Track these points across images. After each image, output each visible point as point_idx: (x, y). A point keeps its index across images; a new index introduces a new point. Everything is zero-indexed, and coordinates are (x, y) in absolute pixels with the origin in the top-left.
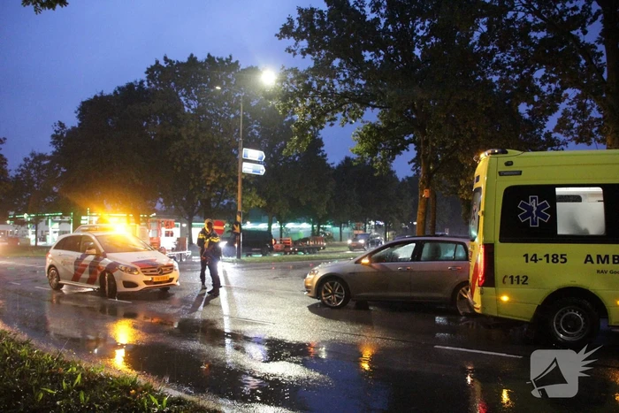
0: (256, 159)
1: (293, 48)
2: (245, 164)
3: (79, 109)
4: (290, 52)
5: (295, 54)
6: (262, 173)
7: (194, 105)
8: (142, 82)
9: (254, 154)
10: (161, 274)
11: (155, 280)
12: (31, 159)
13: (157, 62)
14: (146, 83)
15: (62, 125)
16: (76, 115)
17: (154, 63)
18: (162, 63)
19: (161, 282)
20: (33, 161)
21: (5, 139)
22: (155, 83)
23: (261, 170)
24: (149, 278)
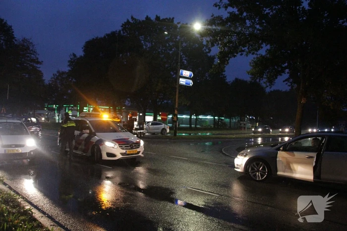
0: (188, 76)
1: (219, 4)
2: (181, 79)
3: (84, 46)
4: (216, 6)
5: (219, 8)
6: (191, 85)
7: (149, 45)
8: (120, 31)
9: (186, 73)
10: (132, 148)
11: (128, 153)
12: (57, 74)
13: (128, 20)
14: (122, 32)
15: (74, 55)
16: (83, 50)
17: (126, 21)
18: (130, 20)
19: (132, 154)
20: (59, 76)
21: (42, 62)
22: (127, 32)
23: (191, 83)
24: (124, 151)
